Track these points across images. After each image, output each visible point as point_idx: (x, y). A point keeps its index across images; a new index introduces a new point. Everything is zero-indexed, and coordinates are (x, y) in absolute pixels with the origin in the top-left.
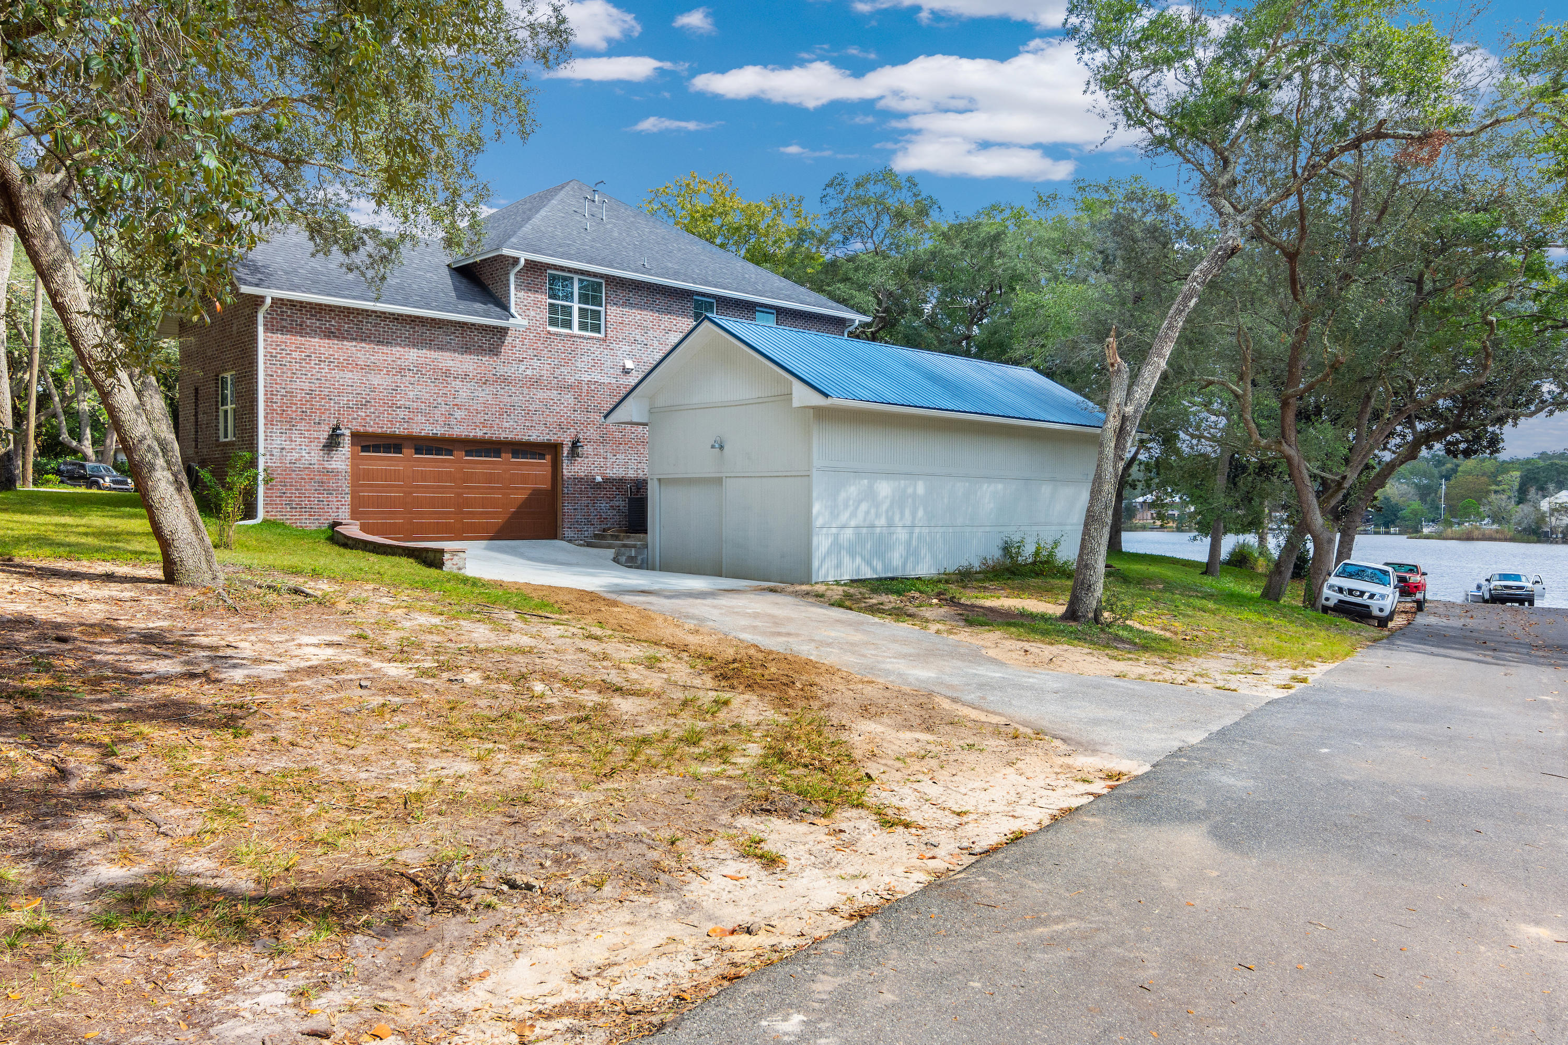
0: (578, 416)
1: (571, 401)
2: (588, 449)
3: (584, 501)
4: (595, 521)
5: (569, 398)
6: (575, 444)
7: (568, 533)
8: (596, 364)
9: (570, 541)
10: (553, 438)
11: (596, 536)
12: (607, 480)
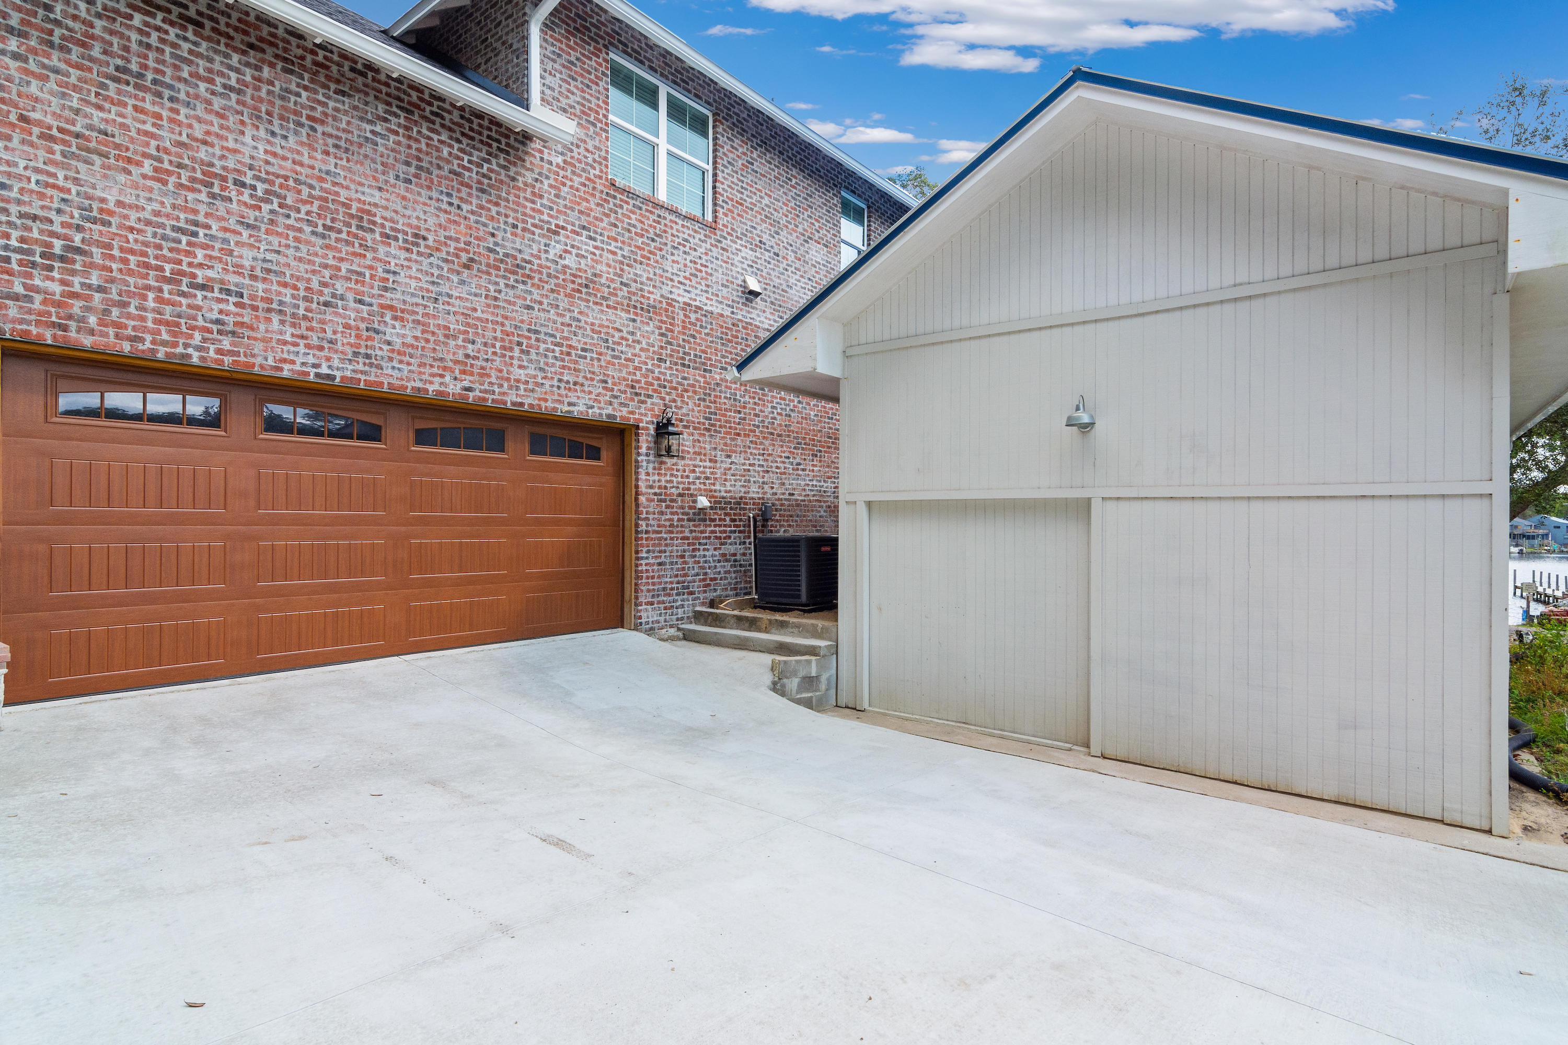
0: (667, 372)
1: (655, 338)
2: (686, 441)
3: (678, 547)
4: (696, 587)
5: (649, 332)
6: (663, 429)
7: (648, 614)
8: (698, 272)
9: (650, 632)
10: (621, 414)
11: (698, 617)
12: (718, 503)
